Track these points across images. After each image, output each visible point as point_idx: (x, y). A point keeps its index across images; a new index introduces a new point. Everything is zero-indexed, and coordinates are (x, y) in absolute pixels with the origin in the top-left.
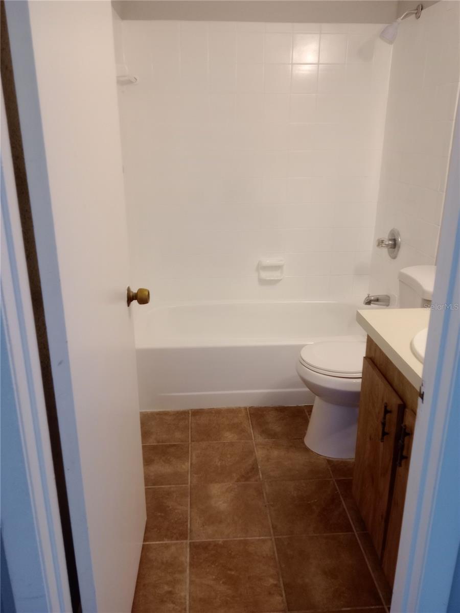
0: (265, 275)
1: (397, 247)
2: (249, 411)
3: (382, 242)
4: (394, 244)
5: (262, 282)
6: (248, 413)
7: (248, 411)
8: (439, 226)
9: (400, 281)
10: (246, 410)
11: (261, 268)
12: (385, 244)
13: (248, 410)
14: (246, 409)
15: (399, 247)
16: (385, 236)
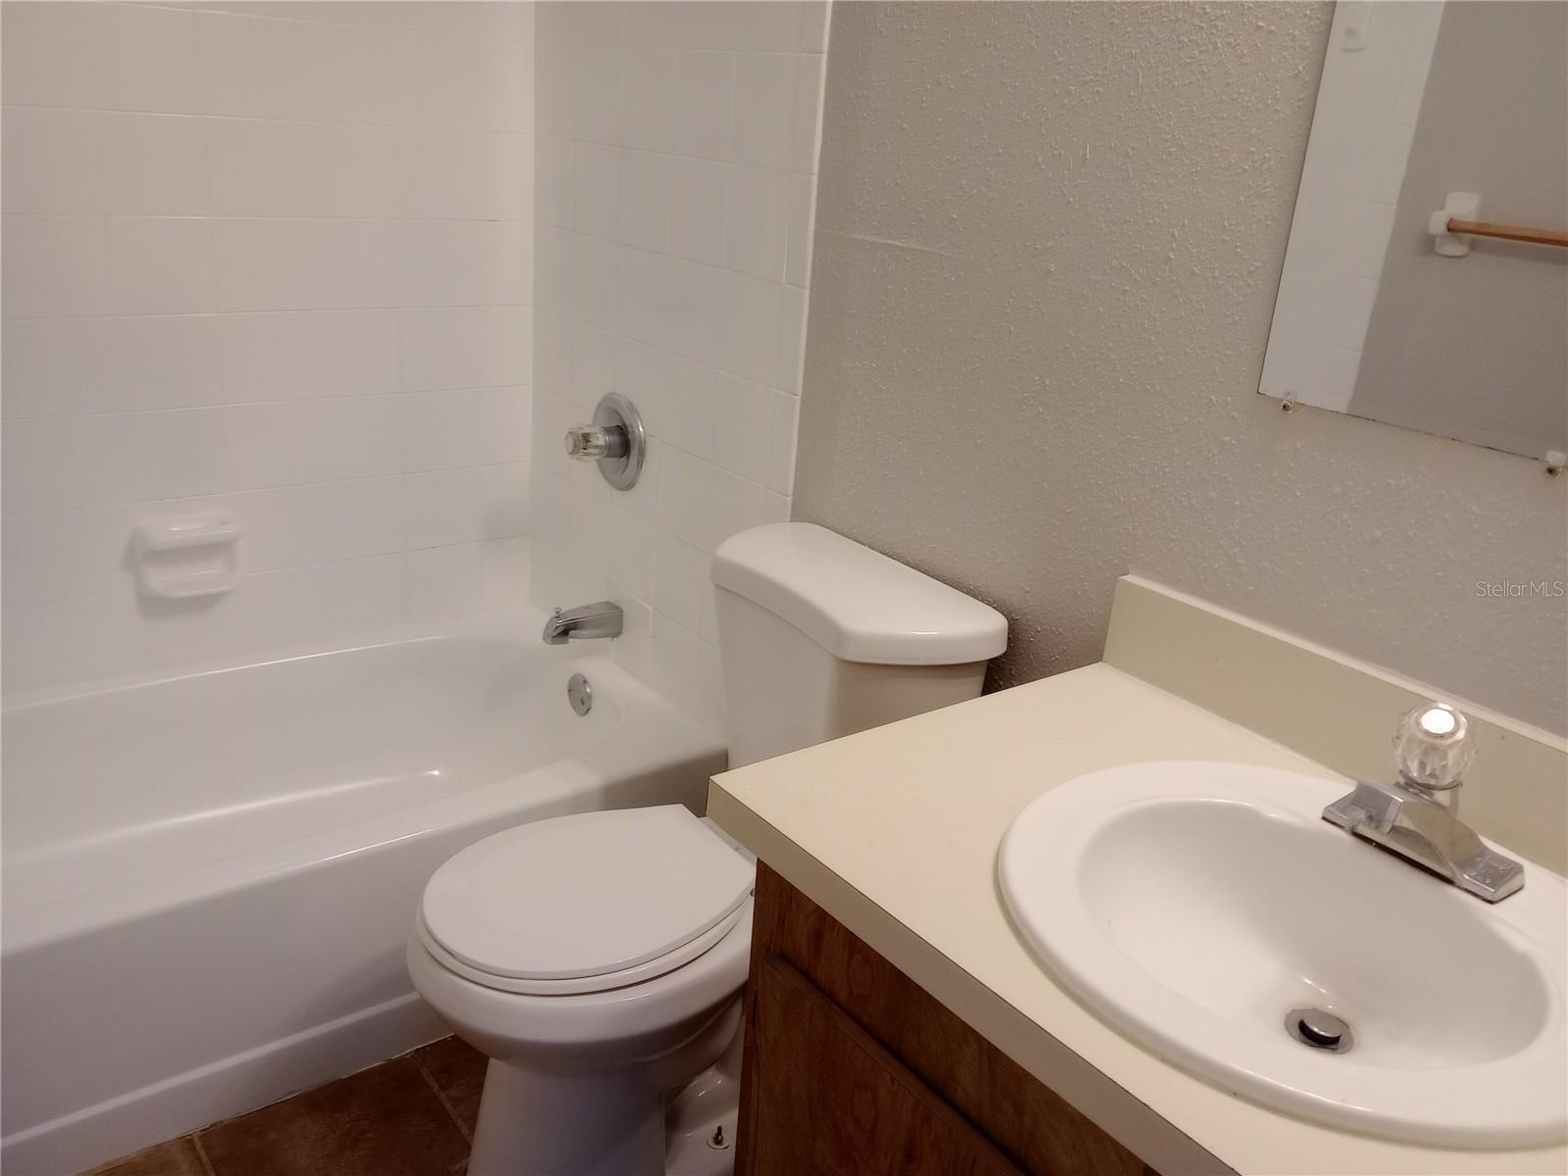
0: (162, 580)
1: (634, 451)
2: (207, 1148)
3: (586, 438)
4: (623, 443)
5: (155, 606)
6: (205, 1159)
7: (202, 1152)
8: (796, 395)
9: (718, 586)
10: (194, 1149)
11: (142, 555)
12: (597, 447)
13: (198, 1144)
14: (187, 1142)
15: (642, 453)
16: (585, 416)
